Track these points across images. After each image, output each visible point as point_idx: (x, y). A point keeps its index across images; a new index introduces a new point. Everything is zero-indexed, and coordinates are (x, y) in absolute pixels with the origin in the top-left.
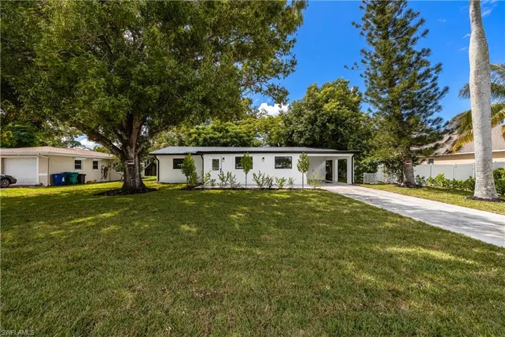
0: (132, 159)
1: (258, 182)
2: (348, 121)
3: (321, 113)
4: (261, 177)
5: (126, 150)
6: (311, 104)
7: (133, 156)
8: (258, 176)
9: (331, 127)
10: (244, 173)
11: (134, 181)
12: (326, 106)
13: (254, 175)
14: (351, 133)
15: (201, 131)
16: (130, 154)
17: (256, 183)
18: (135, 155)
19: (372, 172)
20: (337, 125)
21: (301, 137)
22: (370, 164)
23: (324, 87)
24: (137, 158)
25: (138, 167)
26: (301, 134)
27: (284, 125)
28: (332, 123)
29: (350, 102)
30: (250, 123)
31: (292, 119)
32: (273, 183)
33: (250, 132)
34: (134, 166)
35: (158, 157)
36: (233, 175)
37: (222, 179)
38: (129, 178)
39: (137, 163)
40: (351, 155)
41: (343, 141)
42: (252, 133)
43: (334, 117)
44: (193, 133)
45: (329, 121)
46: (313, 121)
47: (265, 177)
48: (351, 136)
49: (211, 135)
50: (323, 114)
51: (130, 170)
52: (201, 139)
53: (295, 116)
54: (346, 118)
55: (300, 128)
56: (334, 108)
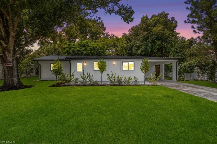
0: (10, 62)
1: (110, 80)
2: (169, 39)
3: (151, 33)
4: (113, 76)
5: (5, 55)
6: (144, 28)
7: (11, 59)
8: (110, 75)
9: (159, 43)
10: (101, 73)
11: (12, 80)
12: (155, 29)
13: (108, 75)
14: (172, 47)
15: (71, 46)
16: (8, 58)
17: (109, 81)
18: (13, 60)
19: (190, 73)
20: (162, 41)
21: (138, 50)
22: (189, 67)
23: (152, 17)
24: (15, 62)
25: (16, 69)
26: (138, 47)
27: (126, 42)
28: (159, 40)
29: (170, 26)
30: (104, 42)
31: (132, 38)
32: (122, 81)
33: (104, 47)
34: (12, 68)
35: (39, 62)
36: (91, 75)
37: (84, 78)
38: (8, 77)
39: (15, 66)
40: (176, 61)
41: (166, 52)
42: (106, 47)
43: (160, 36)
44: (66, 48)
45: (156, 39)
46: (146, 39)
47: (116, 76)
48: (172, 49)
49: (78, 49)
50: (153, 34)
51: (8, 71)
52: (71, 51)
53: (134, 36)
54: (168, 37)
55: (138, 43)
56: (160, 30)
